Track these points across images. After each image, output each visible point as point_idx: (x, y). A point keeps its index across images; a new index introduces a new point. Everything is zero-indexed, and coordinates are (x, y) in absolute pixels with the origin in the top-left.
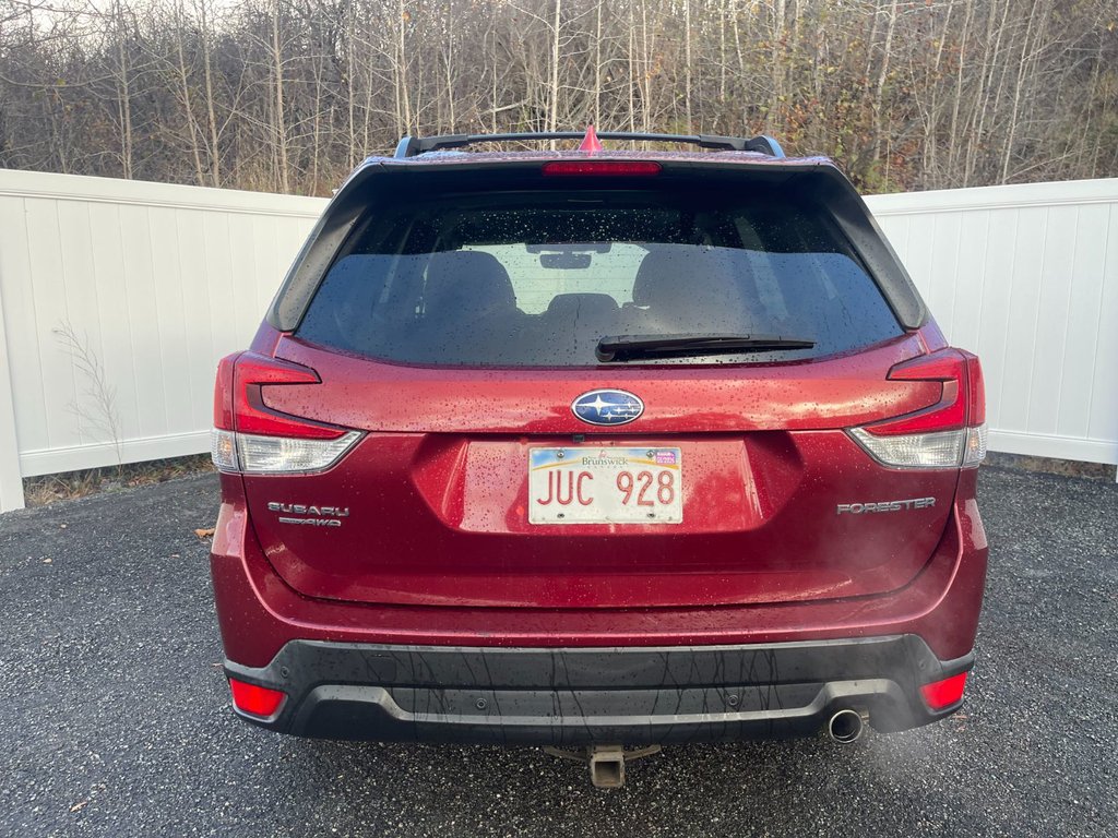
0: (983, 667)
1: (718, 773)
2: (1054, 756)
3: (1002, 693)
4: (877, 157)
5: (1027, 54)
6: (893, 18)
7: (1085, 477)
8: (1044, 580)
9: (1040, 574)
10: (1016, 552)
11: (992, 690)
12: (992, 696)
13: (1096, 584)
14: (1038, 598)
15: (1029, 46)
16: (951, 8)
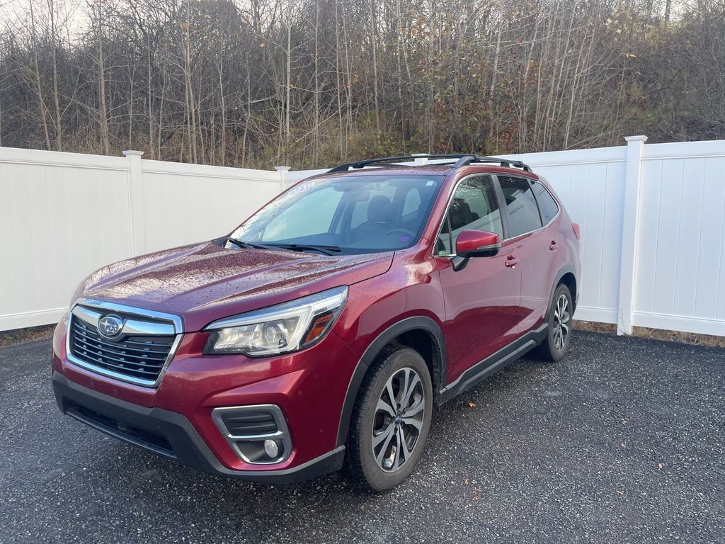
0: (501, 456)
1: (309, 536)
2: (530, 515)
3: (508, 473)
4: (491, 134)
5: (579, 71)
6: (498, 49)
7: (599, 331)
8: (555, 398)
9: (554, 394)
10: (543, 381)
11: (503, 471)
12: (502, 475)
13: (586, 400)
14: (548, 409)
15: (580, 68)
16: (533, 44)
